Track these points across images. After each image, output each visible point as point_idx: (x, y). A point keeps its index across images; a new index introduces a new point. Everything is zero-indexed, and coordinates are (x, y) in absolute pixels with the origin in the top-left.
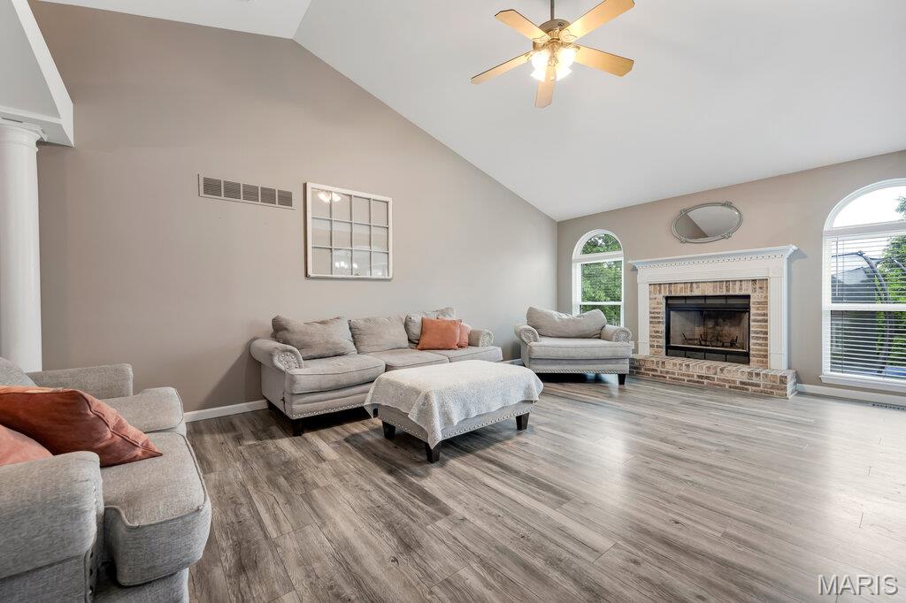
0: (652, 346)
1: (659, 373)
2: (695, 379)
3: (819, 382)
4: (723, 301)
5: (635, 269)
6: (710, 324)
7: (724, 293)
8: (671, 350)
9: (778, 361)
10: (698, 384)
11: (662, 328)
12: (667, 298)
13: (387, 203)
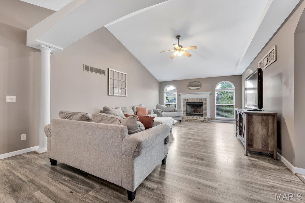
0: (184, 114)
1: (186, 120)
2: (194, 120)
3: (215, 119)
4: (198, 103)
5: (180, 95)
6: (195, 108)
7: (199, 101)
8: (188, 114)
9: (208, 116)
10: (195, 121)
11: (186, 109)
12: (187, 102)
13: (126, 75)
